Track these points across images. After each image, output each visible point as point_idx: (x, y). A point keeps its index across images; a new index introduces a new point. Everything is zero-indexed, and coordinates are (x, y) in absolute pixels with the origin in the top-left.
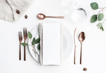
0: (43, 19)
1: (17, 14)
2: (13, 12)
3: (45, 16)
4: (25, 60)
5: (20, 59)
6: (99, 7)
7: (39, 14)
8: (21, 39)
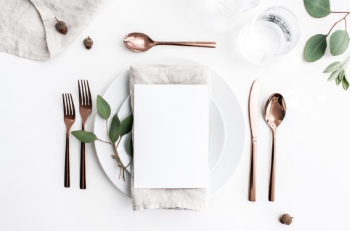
0: (143, 50)
1: (59, 36)
2: (47, 29)
3: (152, 41)
4: (83, 185)
5: (67, 184)
6: (332, 9)
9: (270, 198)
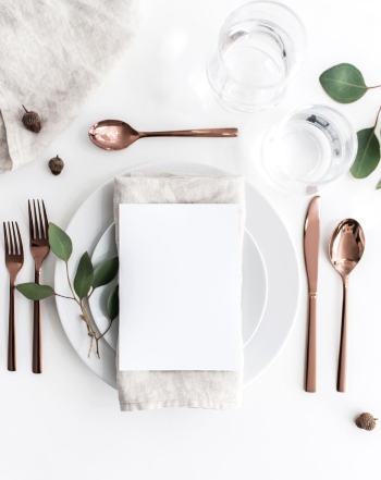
1: (27, 135)
3: (135, 133)
4: (37, 368)
5: (12, 366)
6: (368, 84)
7: (101, 124)
8: (14, 258)
9: (339, 387)
